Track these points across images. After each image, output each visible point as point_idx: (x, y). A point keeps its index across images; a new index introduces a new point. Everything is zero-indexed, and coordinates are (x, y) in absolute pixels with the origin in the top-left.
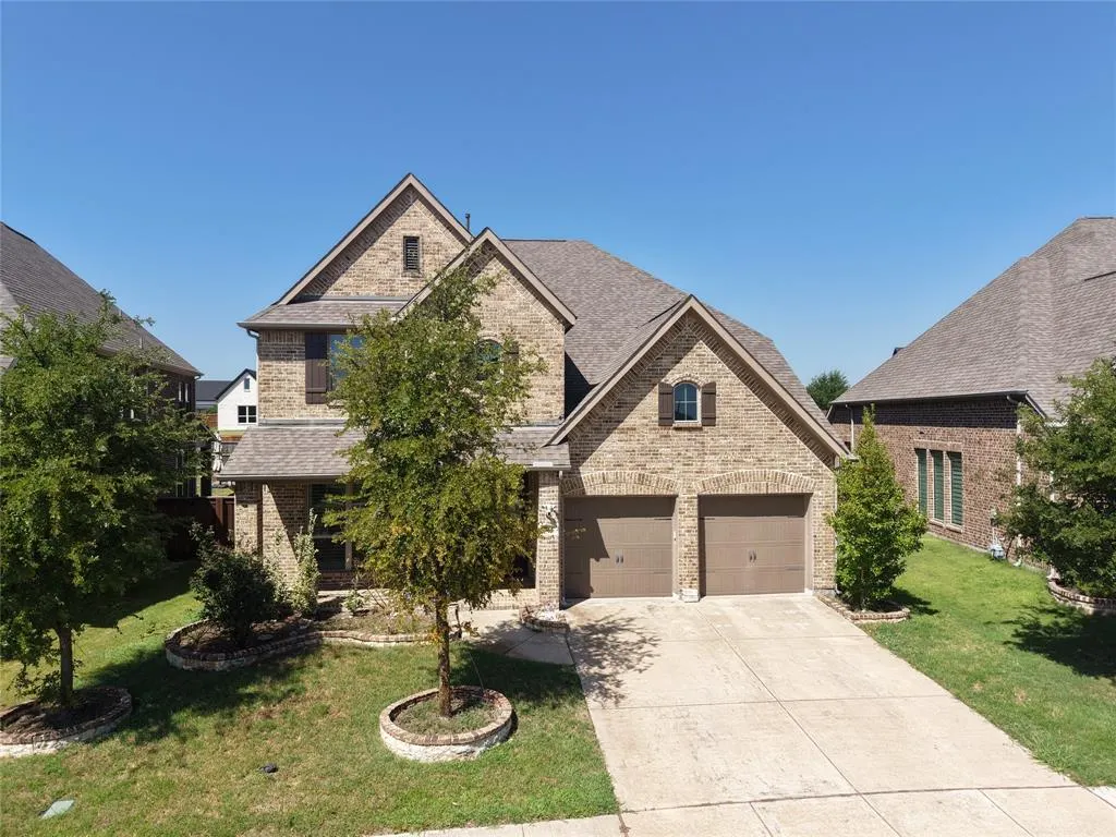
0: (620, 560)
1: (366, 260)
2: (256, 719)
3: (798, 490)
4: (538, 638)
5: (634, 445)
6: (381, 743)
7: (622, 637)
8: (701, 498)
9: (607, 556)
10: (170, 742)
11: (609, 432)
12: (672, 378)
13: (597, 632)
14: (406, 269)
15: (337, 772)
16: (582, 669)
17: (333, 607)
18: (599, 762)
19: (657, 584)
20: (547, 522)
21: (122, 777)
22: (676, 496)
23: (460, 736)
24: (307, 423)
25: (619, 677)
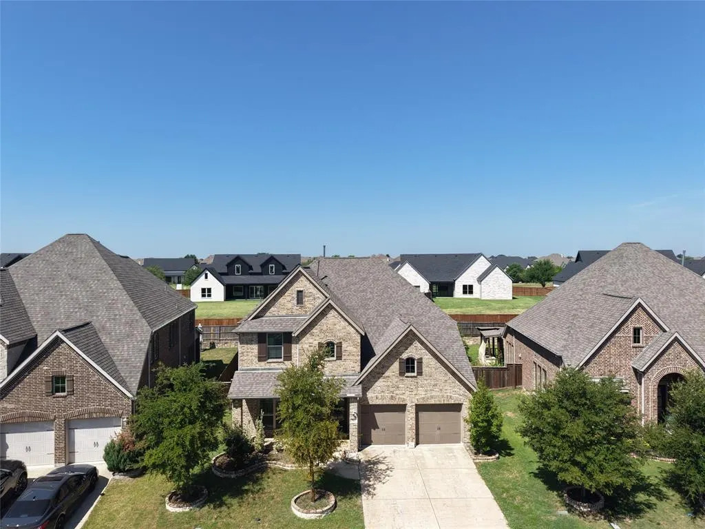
0: (384, 430)
1: (281, 300)
2: (251, 500)
3: (457, 402)
4: (348, 466)
5: (389, 383)
6: (292, 511)
7: (381, 466)
8: (416, 405)
9: (378, 428)
10: (224, 508)
11: (379, 378)
12: (405, 356)
13: (372, 464)
14: (298, 303)
15: (279, 521)
16: (362, 482)
17: (270, 447)
18: (362, 521)
19: (399, 439)
20: (353, 418)
21: (213, 521)
22: (405, 405)
23: (318, 511)
24: (258, 370)
25: (375, 486)
